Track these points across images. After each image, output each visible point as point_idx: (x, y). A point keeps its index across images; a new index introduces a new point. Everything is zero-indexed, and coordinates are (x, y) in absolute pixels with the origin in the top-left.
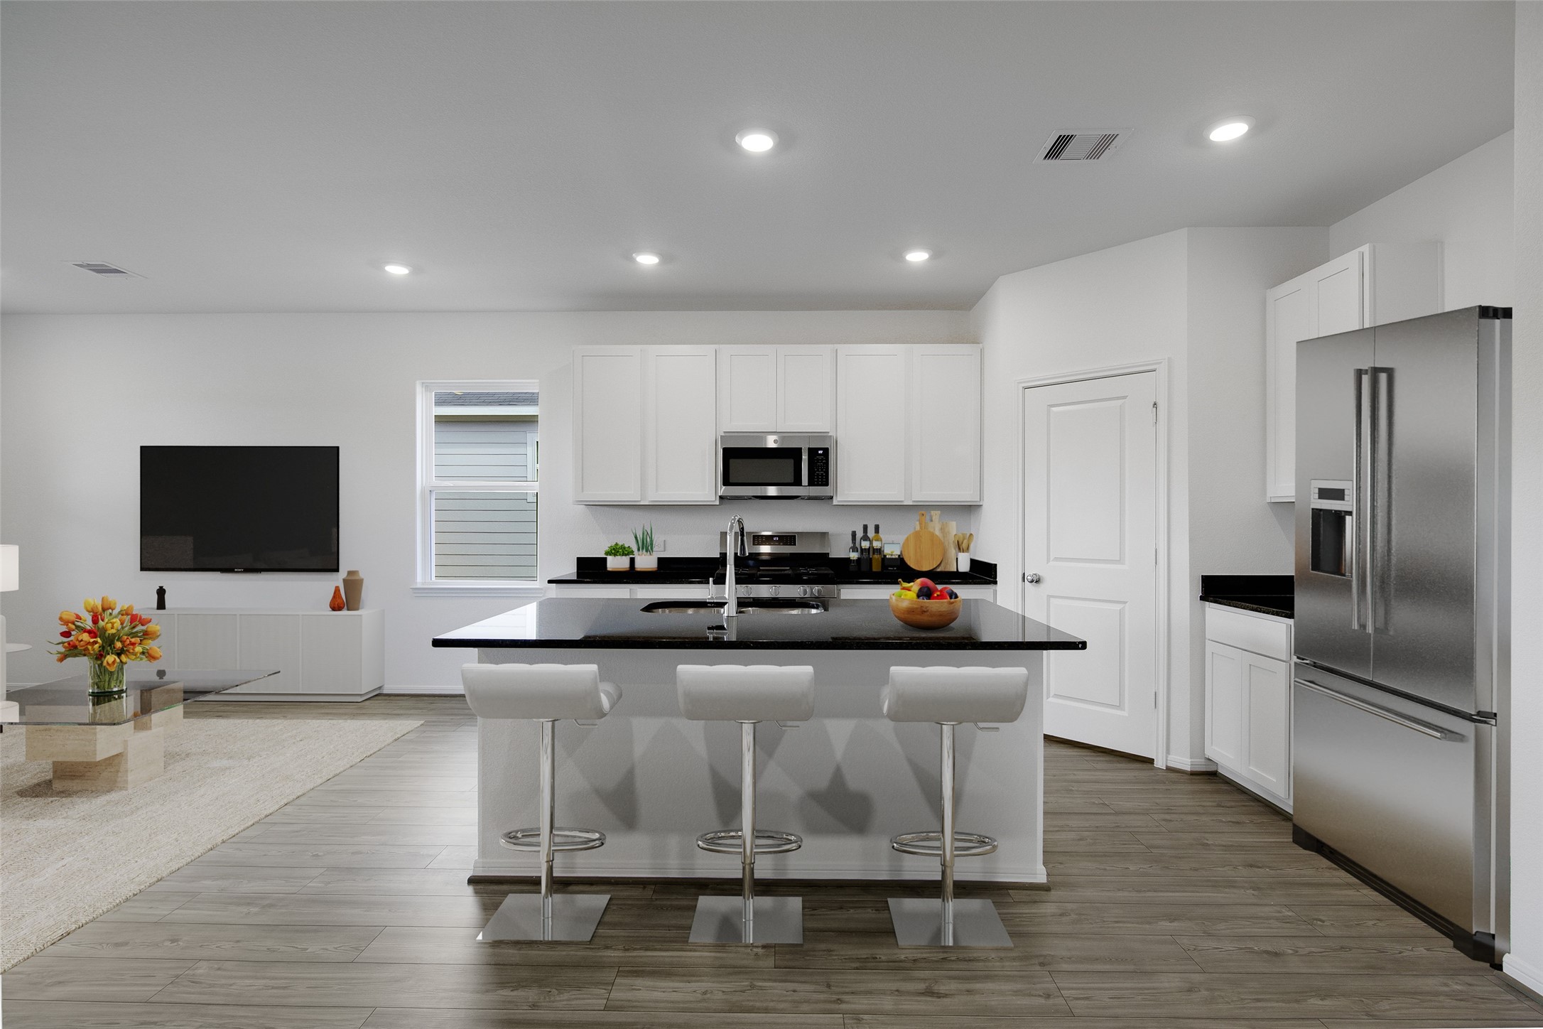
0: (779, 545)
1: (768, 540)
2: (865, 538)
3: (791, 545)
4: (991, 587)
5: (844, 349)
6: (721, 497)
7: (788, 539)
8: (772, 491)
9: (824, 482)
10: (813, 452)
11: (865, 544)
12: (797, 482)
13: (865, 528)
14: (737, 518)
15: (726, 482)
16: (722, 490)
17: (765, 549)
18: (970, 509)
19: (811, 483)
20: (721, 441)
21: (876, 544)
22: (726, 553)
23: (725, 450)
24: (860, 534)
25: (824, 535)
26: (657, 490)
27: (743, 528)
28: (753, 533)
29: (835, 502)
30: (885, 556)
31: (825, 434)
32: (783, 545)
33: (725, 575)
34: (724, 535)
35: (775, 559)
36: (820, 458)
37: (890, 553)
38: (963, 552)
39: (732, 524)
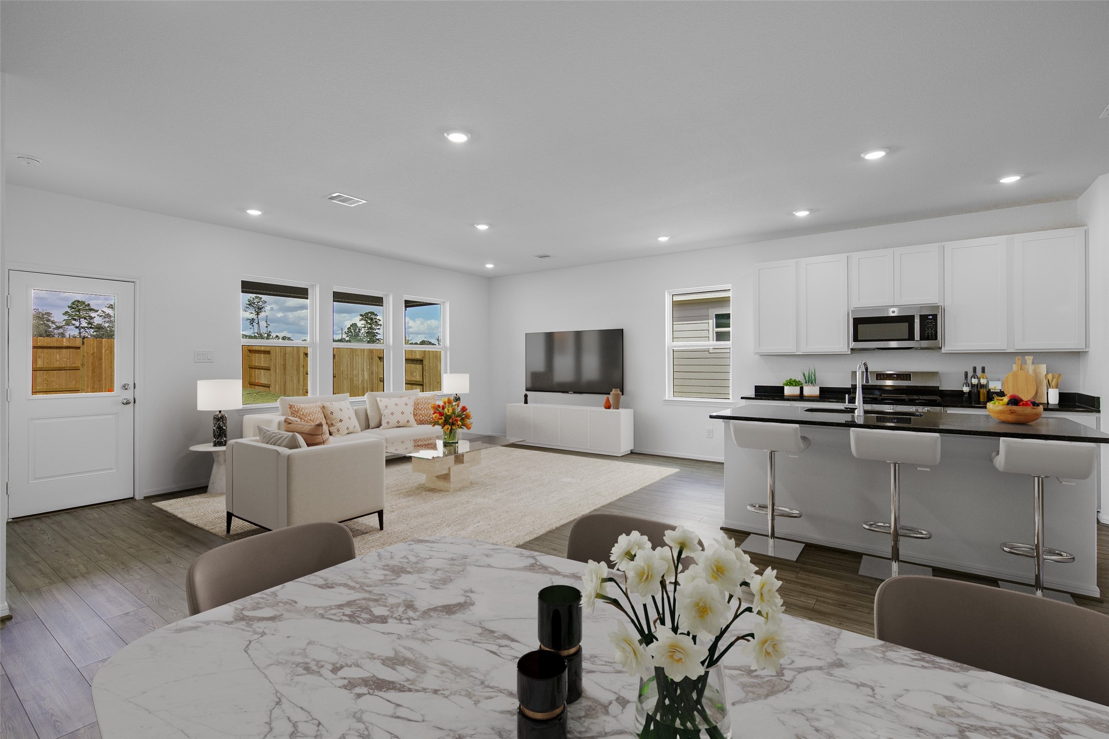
0: (898, 380)
1: (889, 377)
2: (974, 377)
3: (907, 380)
4: (1095, 415)
5: (949, 245)
6: (851, 349)
7: (906, 376)
8: (893, 344)
9: (935, 337)
10: (923, 318)
11: (975, 381)
12: (911, 337)
13: (975, 369)
14: (863, 362)
15: (856, 339)
16: (853, 345)
17: (889, 383)
18: (1077, 355)
19: (922, 338)
20: (852, 313)
21: (983, 381)
22: (856, 385)
23: (855, 319)
24: (970, 374)
25: (935, 374)
26: (807, 345)
27: (867, 368)
28: (876, 372)
29: (943, 351)
30: (990, 390)
31: (936, 305)
32: (901, 380)
33: (855, 398)
34: (854, 373)
35: (897, 390)
36: (930, 321)
37: (993, 388)
38: (1053, 388)
39: (860, 366)
